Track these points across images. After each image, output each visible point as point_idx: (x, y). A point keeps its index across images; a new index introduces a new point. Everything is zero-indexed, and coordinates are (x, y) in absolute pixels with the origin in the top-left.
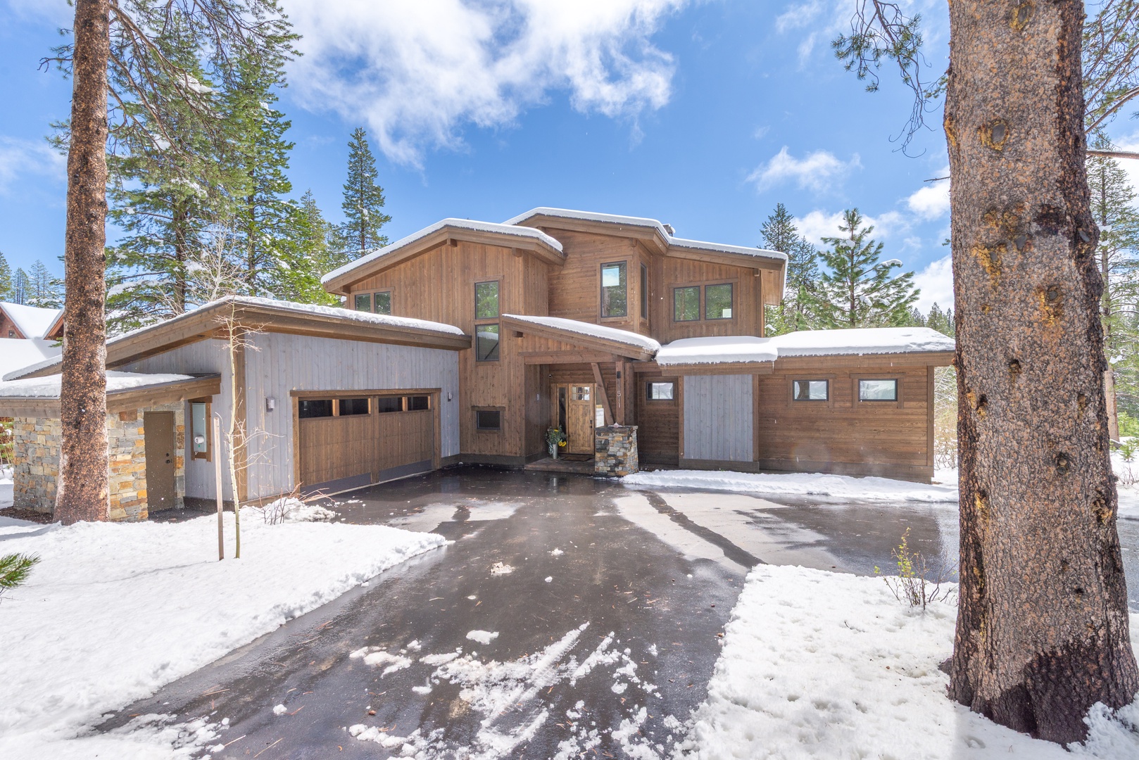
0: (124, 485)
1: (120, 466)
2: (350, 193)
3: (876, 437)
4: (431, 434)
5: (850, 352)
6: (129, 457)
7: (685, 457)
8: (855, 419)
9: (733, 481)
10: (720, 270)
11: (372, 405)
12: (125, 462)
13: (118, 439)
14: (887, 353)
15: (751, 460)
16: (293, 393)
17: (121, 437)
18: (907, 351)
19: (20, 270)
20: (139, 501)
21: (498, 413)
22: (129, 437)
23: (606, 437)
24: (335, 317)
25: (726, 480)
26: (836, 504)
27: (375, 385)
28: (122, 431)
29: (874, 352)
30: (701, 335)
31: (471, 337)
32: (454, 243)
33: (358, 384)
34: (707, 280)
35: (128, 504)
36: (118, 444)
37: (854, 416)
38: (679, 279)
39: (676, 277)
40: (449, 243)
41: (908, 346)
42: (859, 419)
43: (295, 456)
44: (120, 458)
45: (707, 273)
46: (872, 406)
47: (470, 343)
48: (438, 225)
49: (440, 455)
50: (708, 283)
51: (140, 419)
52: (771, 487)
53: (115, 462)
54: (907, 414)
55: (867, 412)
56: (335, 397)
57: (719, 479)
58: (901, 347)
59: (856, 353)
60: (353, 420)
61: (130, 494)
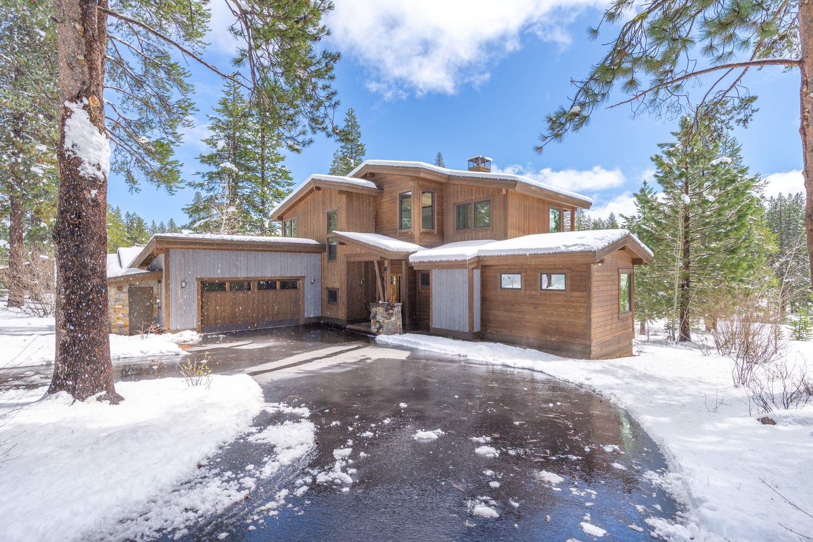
0: (118, 319)
1: (117, 310)
2: (344, 150)
3: (552, 319)
4: (297, 304)
5: (521, 253)
6: (121, 307)
7: (433, 326)
8: (539, 304)
9: (423, 342)
10: (483, 191)
11: (253, 286)
12: (119, 308)
13: (116, 299)
14: (544, 254)
15: (468, 331)
16: (197, 279)
17: (118, 297)
18: (557, 251)
20: (125, 326)
21: (336, 292)
22: (121, 298)
23: (376, 310)
24: (218, 240)
25: (421, 342)
26: (476, 364)
27: (253, 274)
28: (118, 295)
29: (536, 252)
30: (472, 239)
31: (325, 245)
32: (318, 188)
34: (476, 199)
35: (121, 327)
36: (117, 300)
37: (538, 302)
38: (459, 199)
39: (458, 198)
40: (315, 189)
41: (559, 247)
42: (541, 304)
43: (198, 310)
44: (117, 307)
45: (476, 194)
46: (549, 294)
47: (325, 248)
48: (309, 180)
49: (303, 316)
50: (475, 201)
51: (126, 290)
52: (440, 349)
53: (115, 308)
54: (573, 302)
55: (546, 299)
56: (228, 281)
57: (417, 341)
58: (552, 248)
59: (524, 253)
60: (239, 294)
61: (121, 322)
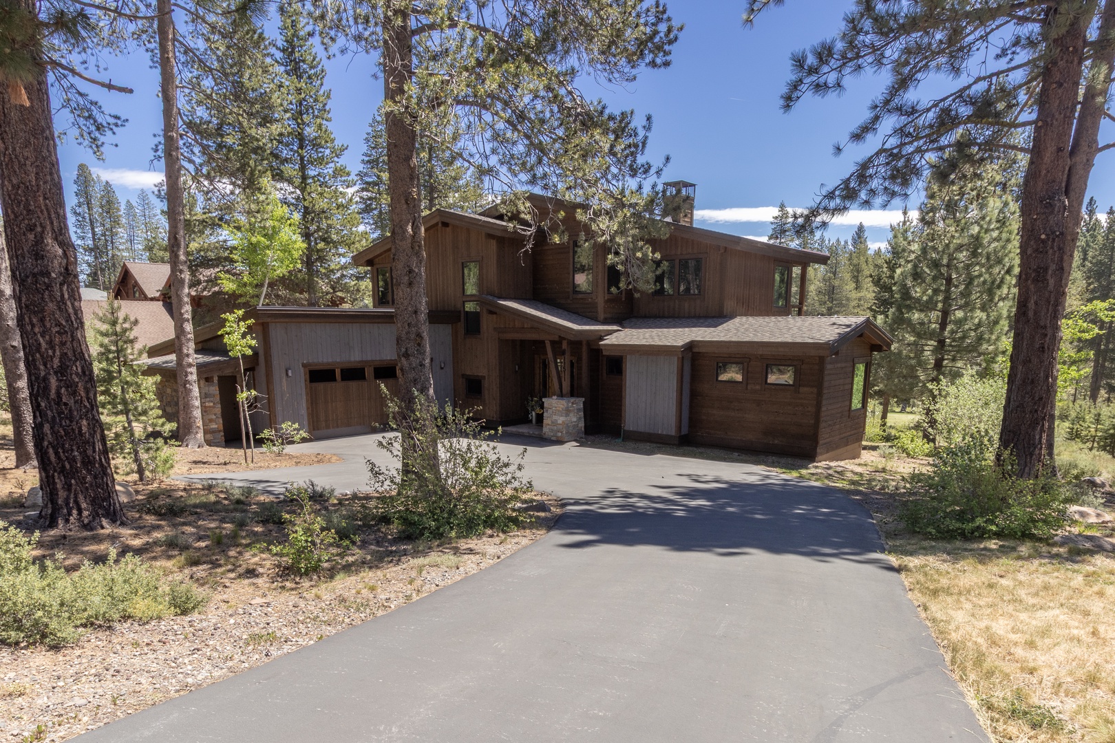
1: (208, 409)
3: (777, 419)
6: (212, 404)
7: (626, 428)
8: (762, 401)
10: (693, 244)
11: (369, 372)
12: (210, 407)
15: (675, 434)
16: (304, 365)
17: (207, 392)
19: (128, 201)
20: (219, 431)
21: (480, 381)
22: (211, 392)
27: (369, 357)
31: (459, 313)
32: (445, 225)
33: (355, 357)
34: (681, 254)
36: (206, 395)
37: (761, 399)
40: (440, 225)
42: (765, 401)
43: (308, 408)
44: (207, 404)
45: (681, 247)
46: (775, 389)
47: (459, 317)
50: (681, 258)
51: (216, 379)
53: (205, 407)
54: (802, 399)
55: (770, 394)
56: (337, 367)
60: (353, 385)
61: (213, 426)
